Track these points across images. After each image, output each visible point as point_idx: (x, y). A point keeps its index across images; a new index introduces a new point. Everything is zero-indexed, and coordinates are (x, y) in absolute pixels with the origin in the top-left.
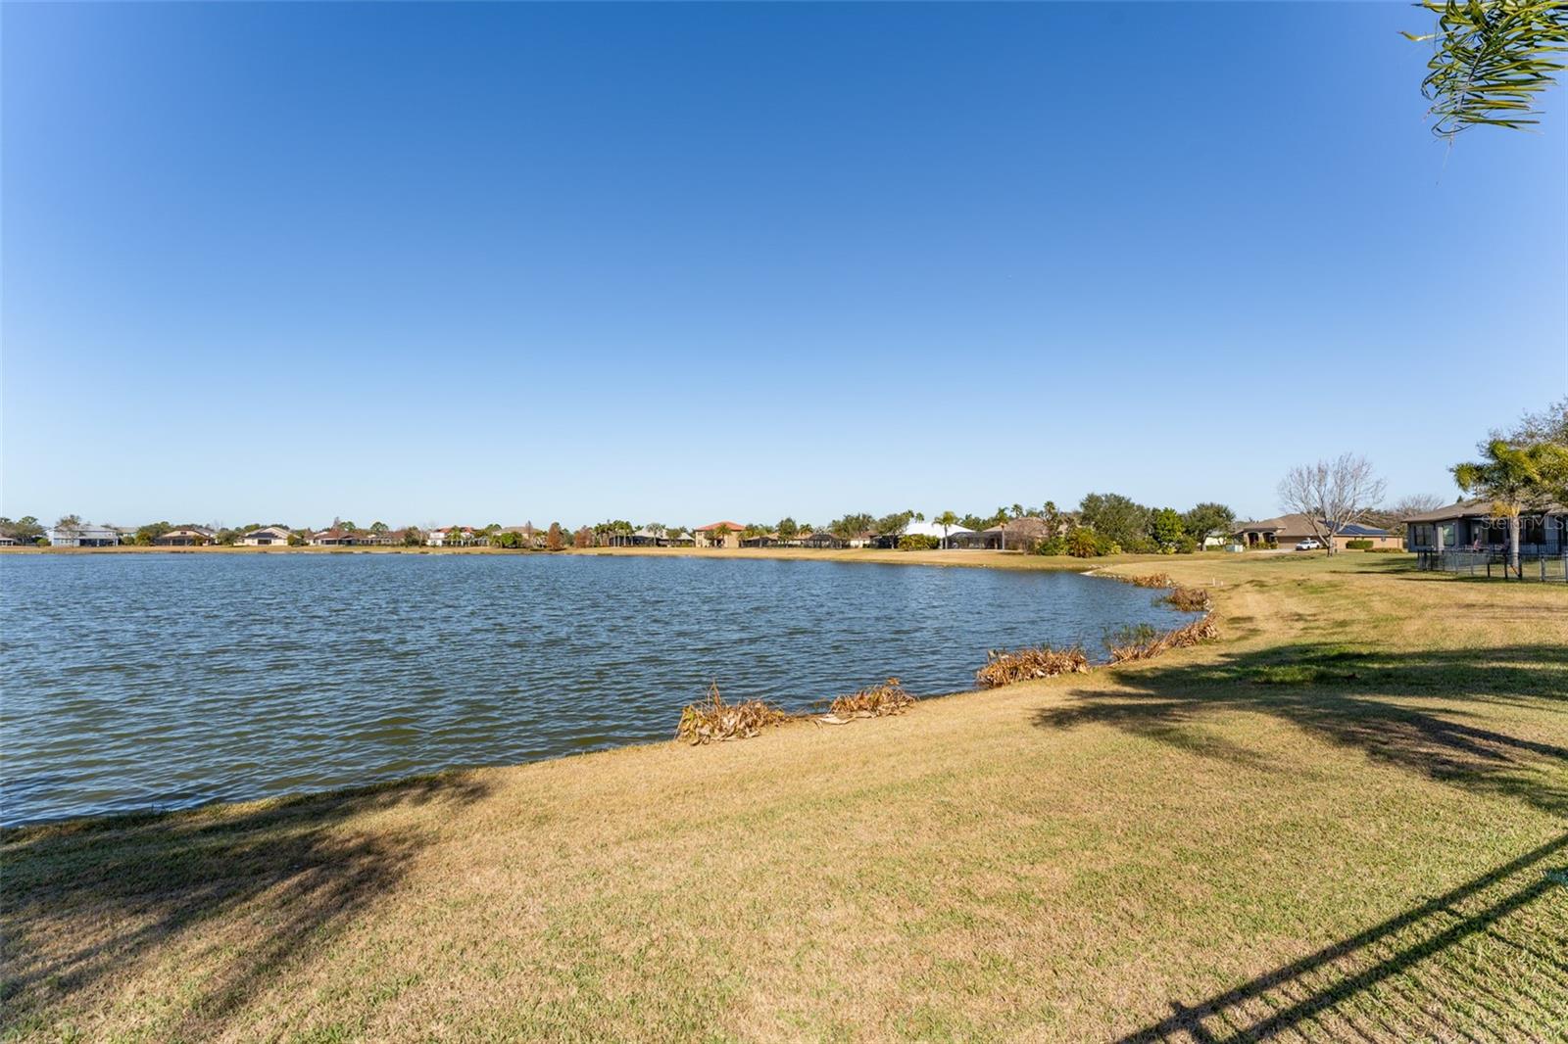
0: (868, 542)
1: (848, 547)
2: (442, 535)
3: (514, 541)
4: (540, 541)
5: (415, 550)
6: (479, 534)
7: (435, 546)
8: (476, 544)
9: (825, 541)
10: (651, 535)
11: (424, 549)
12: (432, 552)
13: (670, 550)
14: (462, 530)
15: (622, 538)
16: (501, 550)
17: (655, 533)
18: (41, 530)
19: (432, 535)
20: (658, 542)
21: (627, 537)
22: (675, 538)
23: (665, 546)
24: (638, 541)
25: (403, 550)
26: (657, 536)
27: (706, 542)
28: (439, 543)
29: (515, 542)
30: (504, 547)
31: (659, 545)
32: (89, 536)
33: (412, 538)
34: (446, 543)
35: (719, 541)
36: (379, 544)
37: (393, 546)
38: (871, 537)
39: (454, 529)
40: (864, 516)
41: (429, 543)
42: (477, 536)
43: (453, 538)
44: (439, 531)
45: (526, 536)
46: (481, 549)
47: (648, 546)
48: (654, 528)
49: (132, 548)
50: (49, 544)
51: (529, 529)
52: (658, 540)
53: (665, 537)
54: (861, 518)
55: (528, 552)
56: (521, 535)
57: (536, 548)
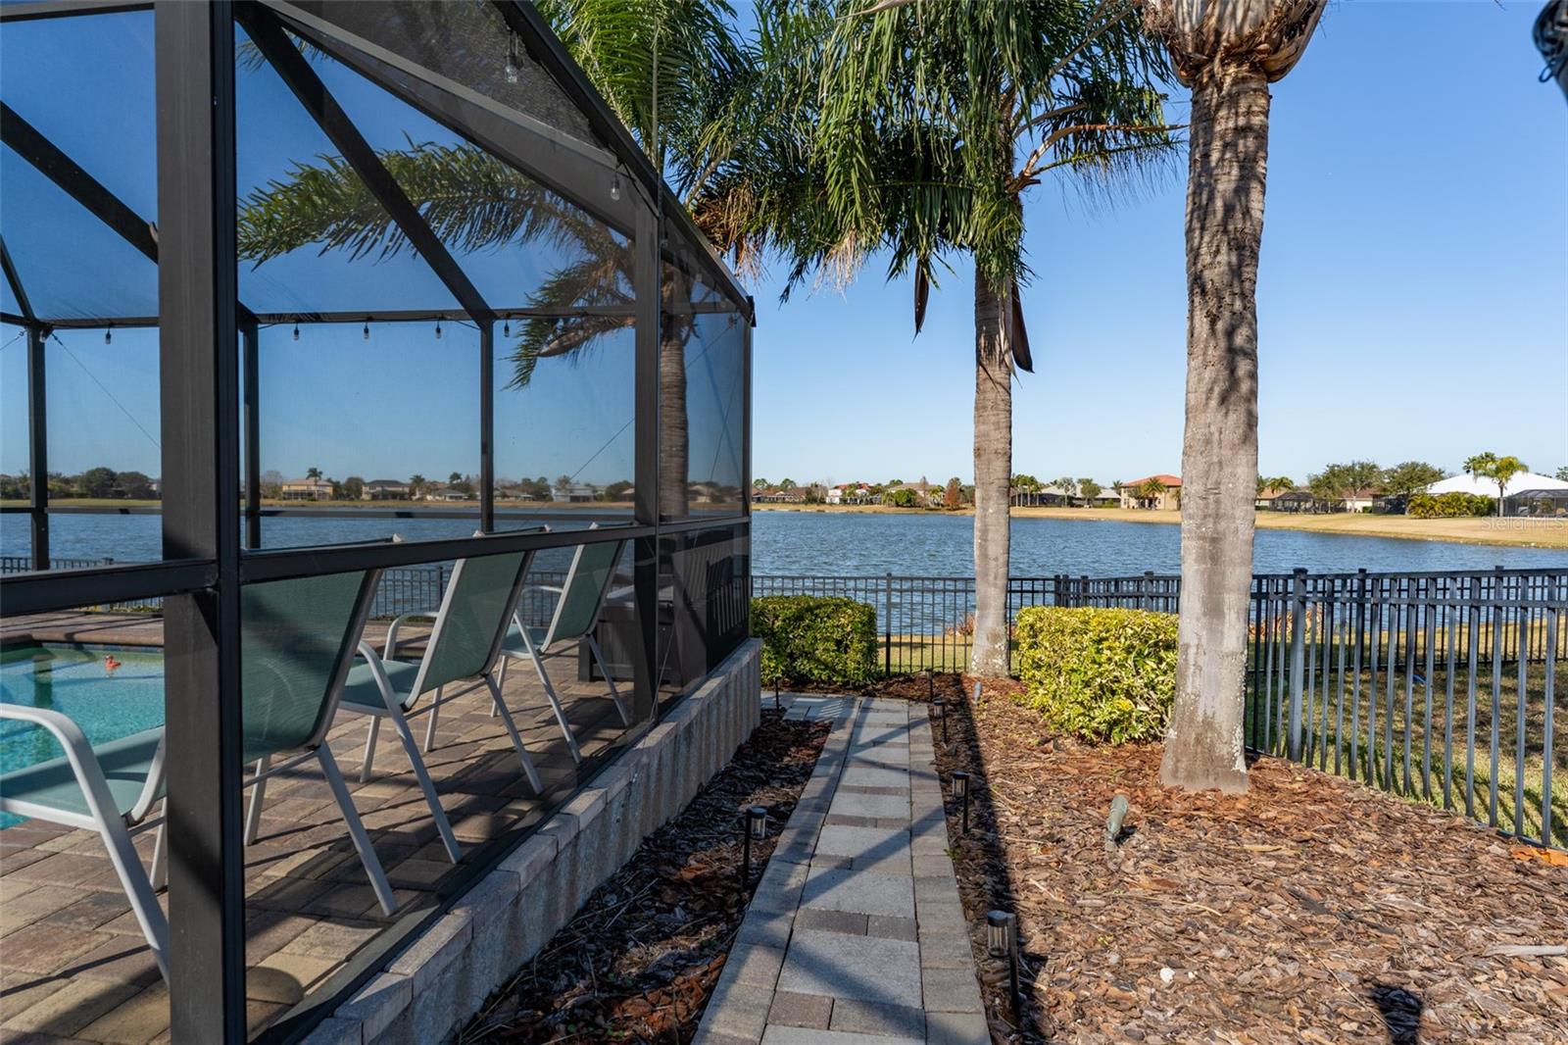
0: (1369, 504)
1: (1344, 510)
2: (839, 492)
3: (908, 499)
4: (938, 498)
5: (813, 508)
6: (876, 490)
7: (831, 504)
8: (871, 502)
9: (1306, 501)
10: (1061, 492)
11: (822, 507)
12: (827, 509)
13: (1086, 513)
14: (860, 486)
15: (1025, 495)
16: (894, 509)
17: (1067, 490)
18: (547, 488)
19: (831, 493)
20: (1071, 502)
21: (1032, 495)
22: (1091, 495)
23: (1080, 506)
24: (1046, 500)
25: (803, 508)
26: (1070, 493)
27: (1133, 502)
28: (837, 500)
29: (909, 501)
30: (898, 505)
31: (1072, 505)
32: (577, 493)
33: (813, 495)
34: (844, 501)
35: (1151, 502)
36: (784, 501)
37: (794, 503)
38: (1376, 497)
39: (850, 486)
40: (1362, 466)
41: (828, 500)
42: (873, 493)
43: (850, 495)
44: (836, 488)
45: (921, 493)
46: (876, 507)
47: (1060, 506)
48: (1067, 483)
49: (602, 504)
50: (552, 500)
51: (924, 484)
52: (1071, 498)
53: (1079, 495)
54: (1357, 468)
55: (924, 511)
56: (915, 493)
57: (932, 506)
